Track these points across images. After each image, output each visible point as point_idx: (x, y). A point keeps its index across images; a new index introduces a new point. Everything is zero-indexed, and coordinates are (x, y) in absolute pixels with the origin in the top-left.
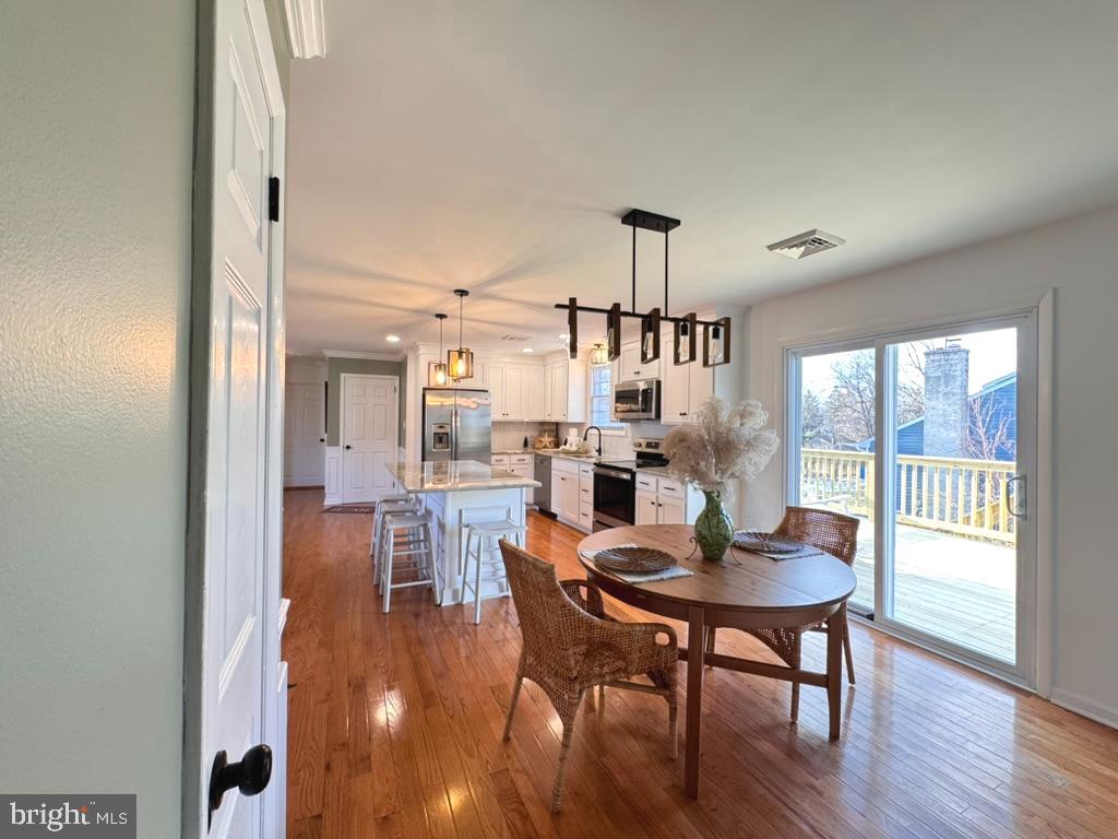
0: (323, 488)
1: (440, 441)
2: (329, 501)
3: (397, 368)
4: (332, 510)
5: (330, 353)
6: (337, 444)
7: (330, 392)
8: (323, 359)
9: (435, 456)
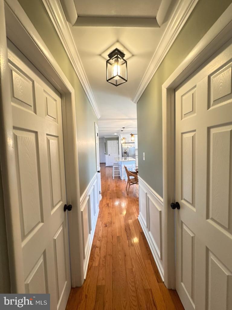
0: (105, 163)
1: (125, 153)
2: (106, 165)
3: (117, 139)
4: (107, 167)
5: (105, 137)
6: (107, 154)
7: (106, 144)
8: (104, 138)
9: (124, 156)
